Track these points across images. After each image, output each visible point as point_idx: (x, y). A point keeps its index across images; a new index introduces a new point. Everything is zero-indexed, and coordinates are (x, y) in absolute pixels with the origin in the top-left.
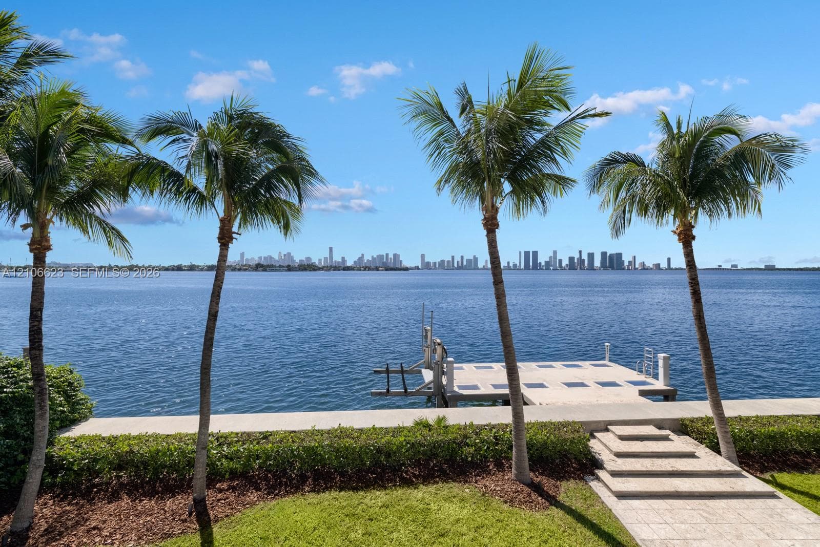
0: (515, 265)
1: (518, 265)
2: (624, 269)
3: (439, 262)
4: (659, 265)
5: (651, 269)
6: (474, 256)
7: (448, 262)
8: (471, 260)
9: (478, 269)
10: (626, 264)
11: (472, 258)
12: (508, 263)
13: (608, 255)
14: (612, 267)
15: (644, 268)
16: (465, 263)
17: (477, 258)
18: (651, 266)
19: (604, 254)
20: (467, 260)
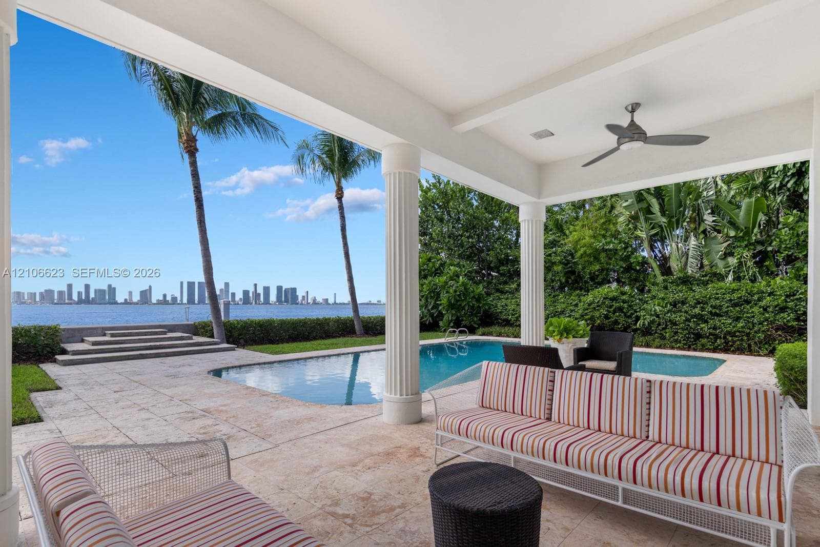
0: (174, 299)
1: (179, 299)
2: (297, 304)
3: (41, 294)
4: (327, 299)
5: (321, 303)
6: (110, 286)
7: (61, 293)
8: (104, 291)
9: (116, 303)
10: (300, 298)
11: (105, 288)
12: (165, 296)
13: (284, 289)
14: (287, 301)
15: (315, 302)
16: (92, 295)
17: (114, 289)
18: (321, 301)
19: (279, 288)
20: (96, 291)
